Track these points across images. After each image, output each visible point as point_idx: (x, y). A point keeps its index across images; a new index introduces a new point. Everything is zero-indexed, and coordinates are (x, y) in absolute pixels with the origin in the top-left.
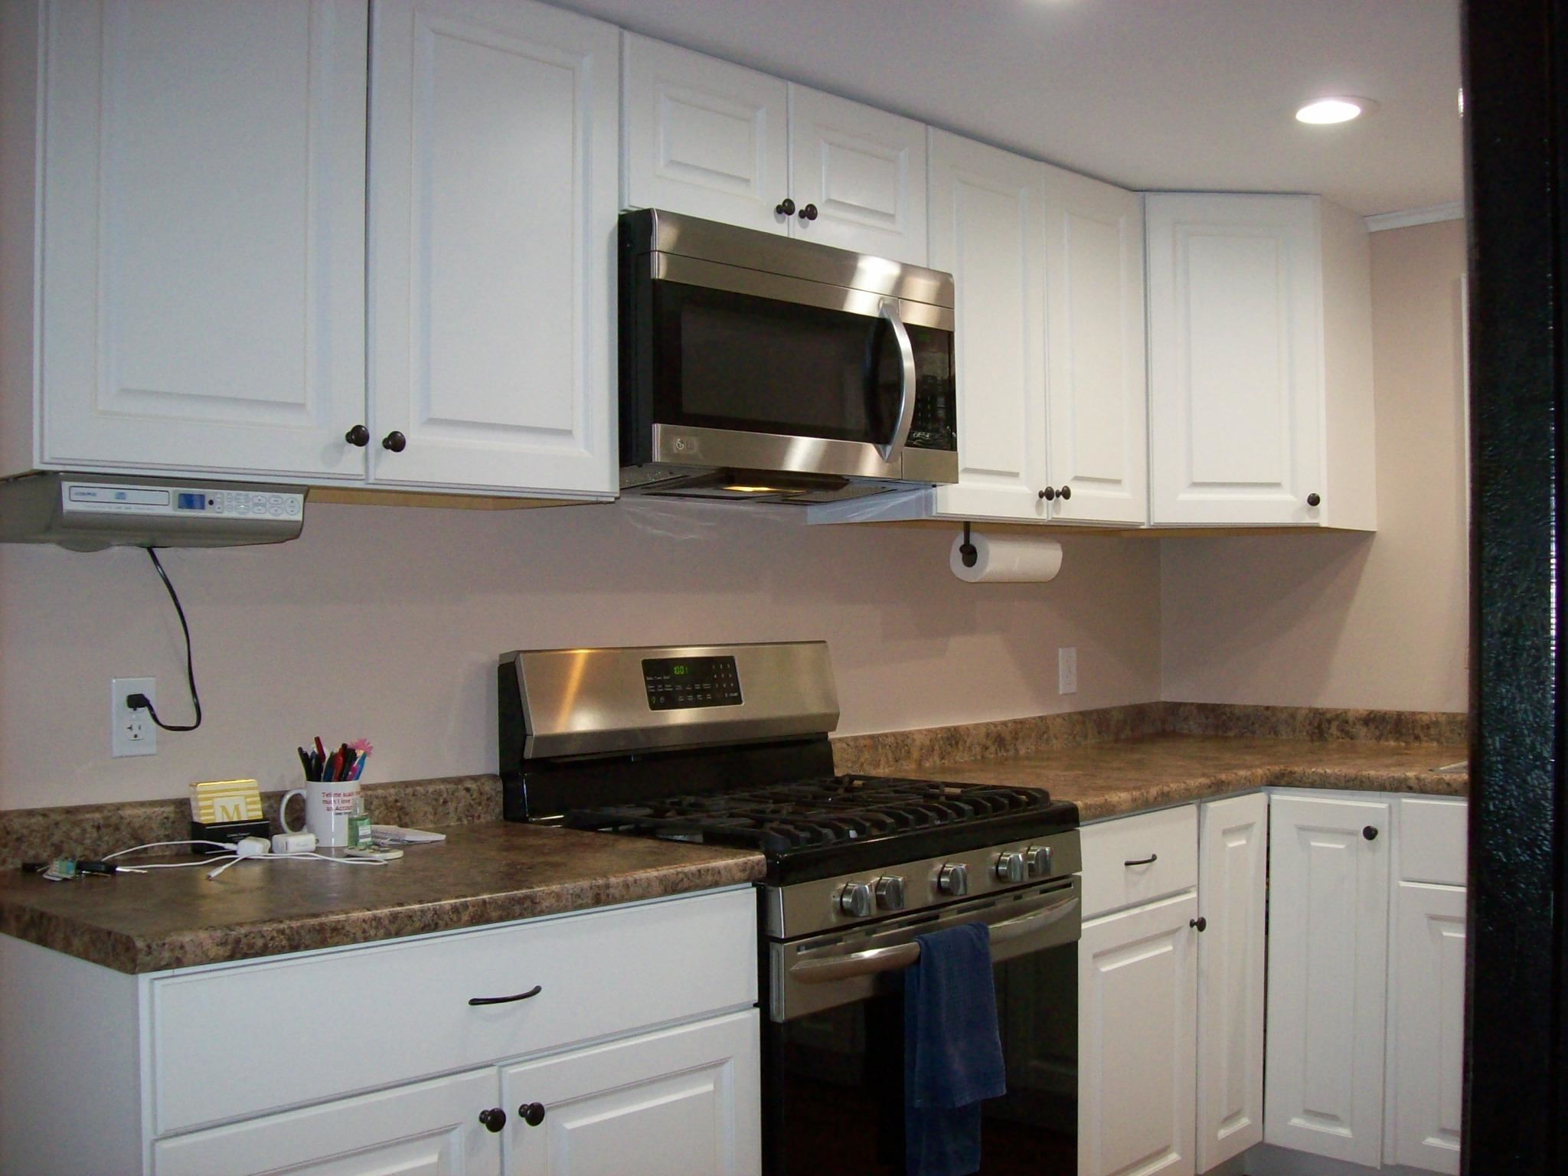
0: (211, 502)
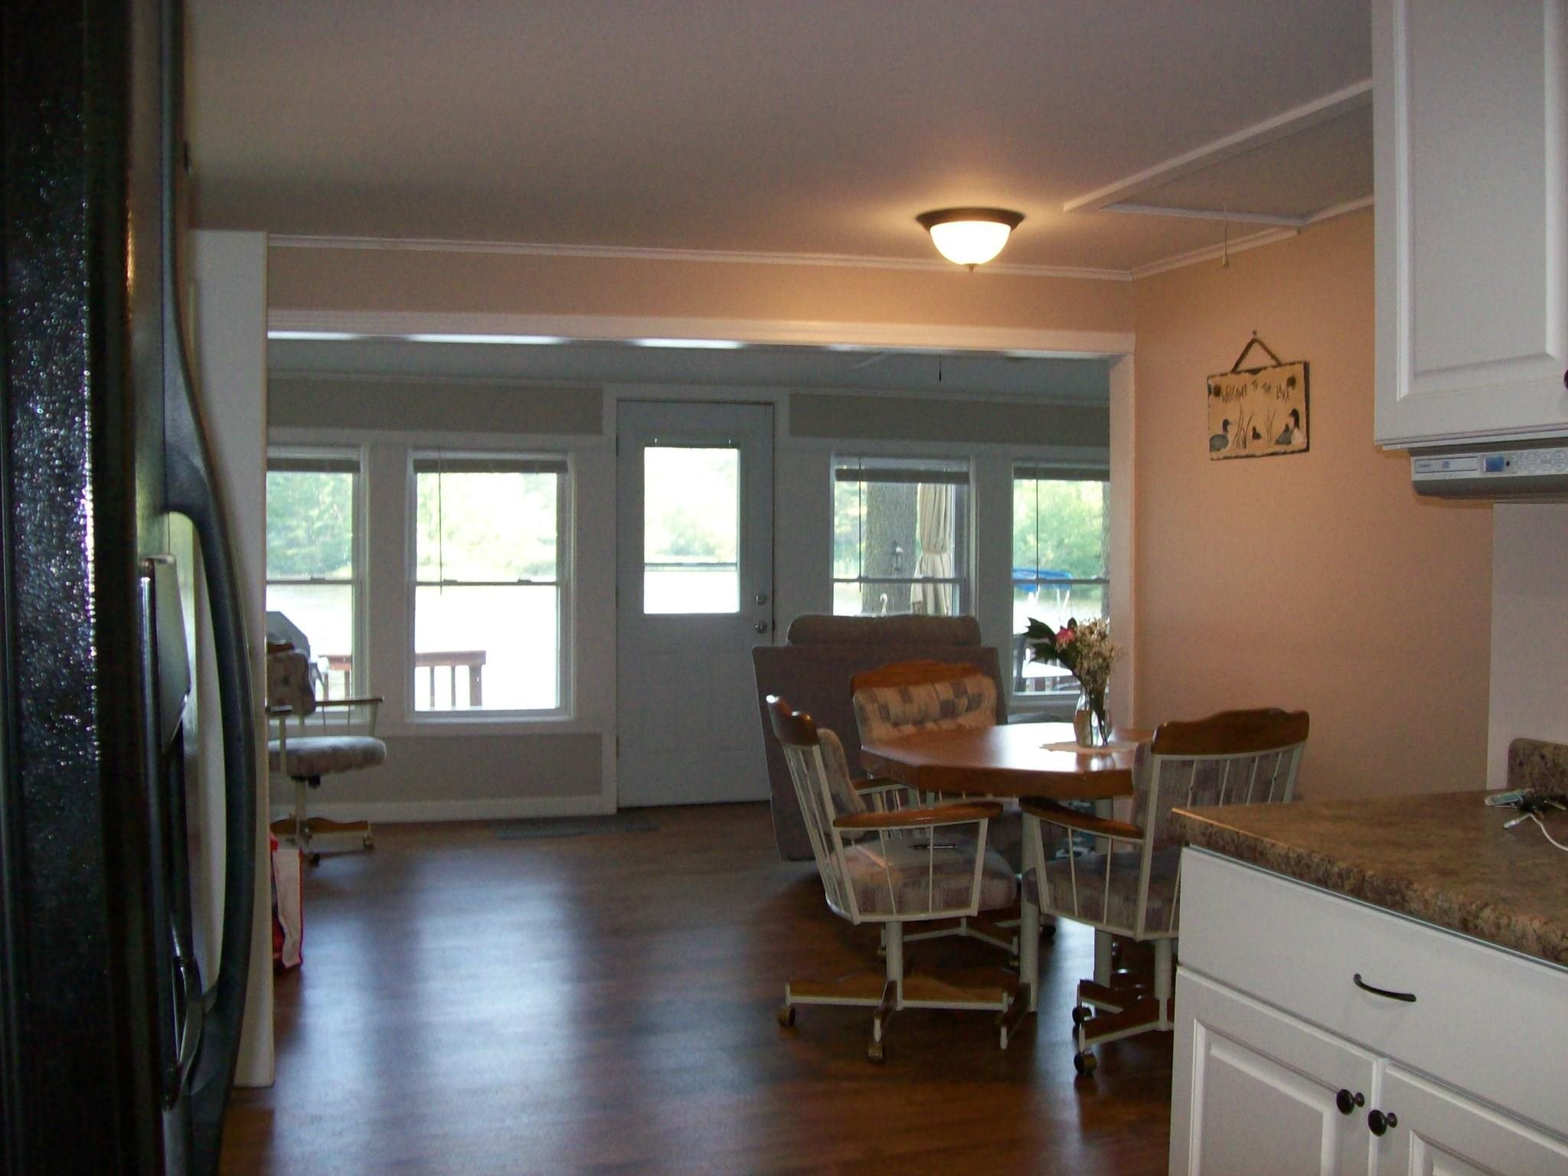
0: (1508, 464)
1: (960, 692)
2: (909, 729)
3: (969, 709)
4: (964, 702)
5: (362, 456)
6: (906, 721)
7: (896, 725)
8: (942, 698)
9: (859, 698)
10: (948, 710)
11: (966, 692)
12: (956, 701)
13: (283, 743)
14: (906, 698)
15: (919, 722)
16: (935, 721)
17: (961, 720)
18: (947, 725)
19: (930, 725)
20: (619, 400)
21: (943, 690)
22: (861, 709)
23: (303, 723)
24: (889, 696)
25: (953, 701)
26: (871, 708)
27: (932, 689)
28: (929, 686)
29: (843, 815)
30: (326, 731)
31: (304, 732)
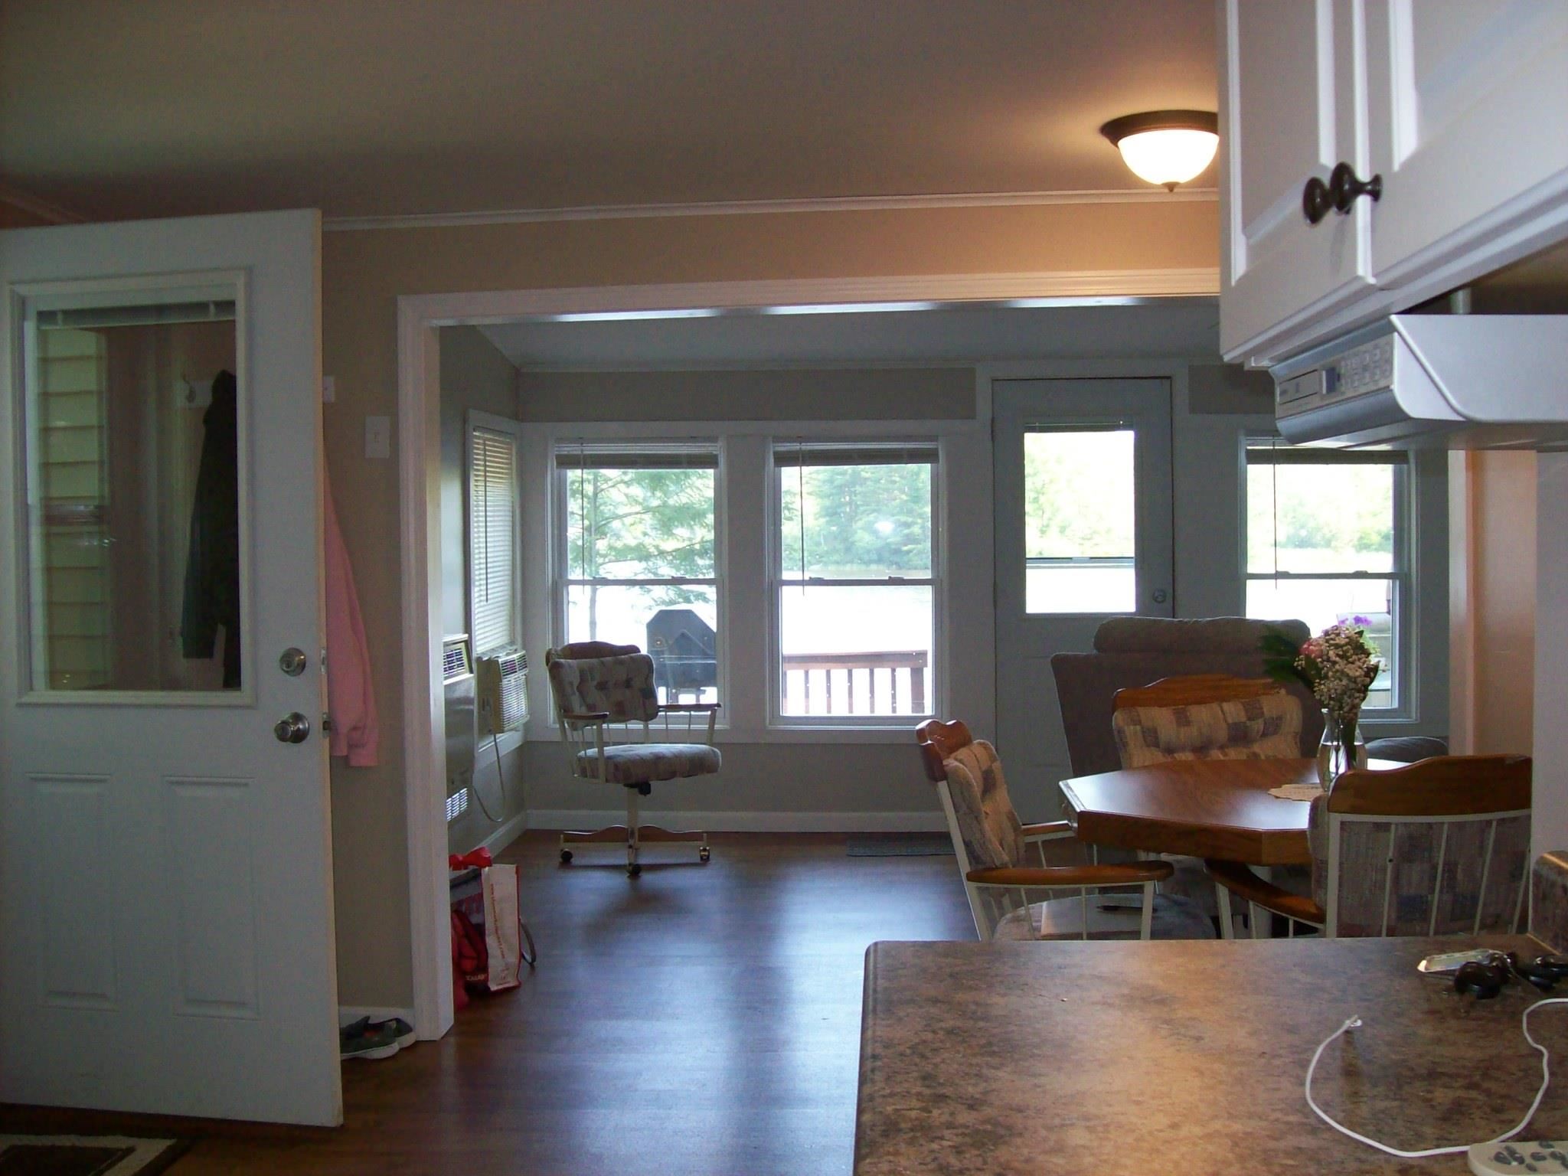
1: (1254, 713)
2: (1187, 756)
3: (1264, 735)
4: (1258, 725)
5: (717, 449)
6: (1183, 749)
7: (1169, 750)
8: (1230, 721)
9: (1118, 718)
10: (1239, 736)
11: (1263, 713)
12: (1248, 723)
13: (601, 751)
14: (1183, 720)
15: (1201, 749)
16: (1222, 748)
17: (1256, 748)
18: (1235, 754)
19: (1216, 755)
20: (995, 380)
21: (1233, 711)
22: (1119, 732)
23: (646, 727)
24: (1161, 718)
25: (1245, 723)
26: (1131, 731)
27: (1218, 709)
28: (1215, 706)
29: (980, 867)
30: (668, 737)
31: (647, 737)
